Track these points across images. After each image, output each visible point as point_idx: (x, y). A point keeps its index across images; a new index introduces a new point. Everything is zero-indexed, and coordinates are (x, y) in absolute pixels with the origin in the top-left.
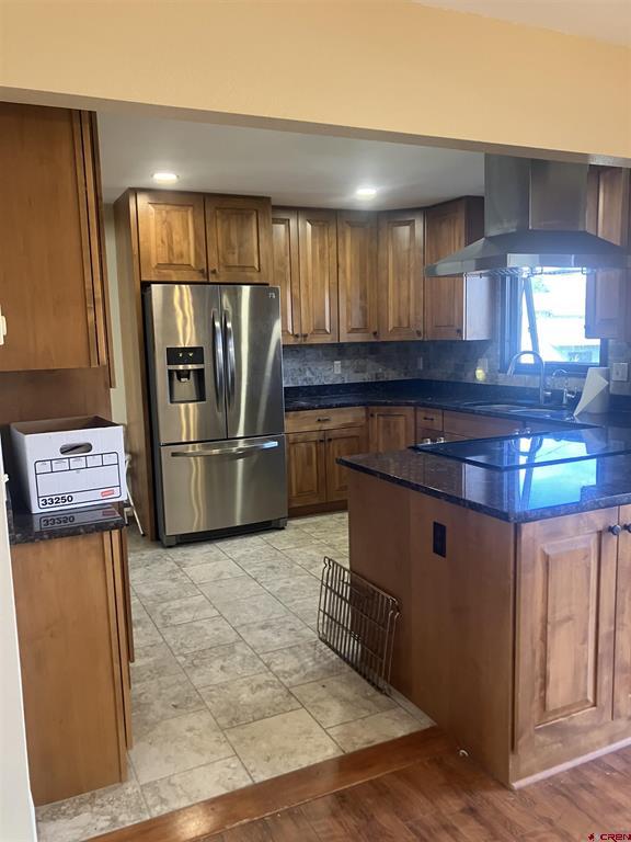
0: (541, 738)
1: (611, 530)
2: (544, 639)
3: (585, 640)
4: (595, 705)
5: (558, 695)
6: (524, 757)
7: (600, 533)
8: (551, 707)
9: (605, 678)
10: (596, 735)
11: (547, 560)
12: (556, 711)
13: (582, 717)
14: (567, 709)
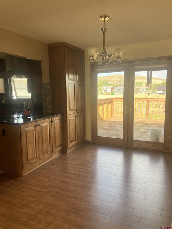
0: (27, 165)
1: (37, 126)
2: (27, 146)
3: (34, 146)
4: (36, 158)
5: (30, 157)
6: (25, 169)
7: (35, 126)
8: (29, 159)
9: (38, 153)
10: (37, 164)
11: (26, 131)
12: (30, 160)
13: (34, 161)
14: (32, 159)
